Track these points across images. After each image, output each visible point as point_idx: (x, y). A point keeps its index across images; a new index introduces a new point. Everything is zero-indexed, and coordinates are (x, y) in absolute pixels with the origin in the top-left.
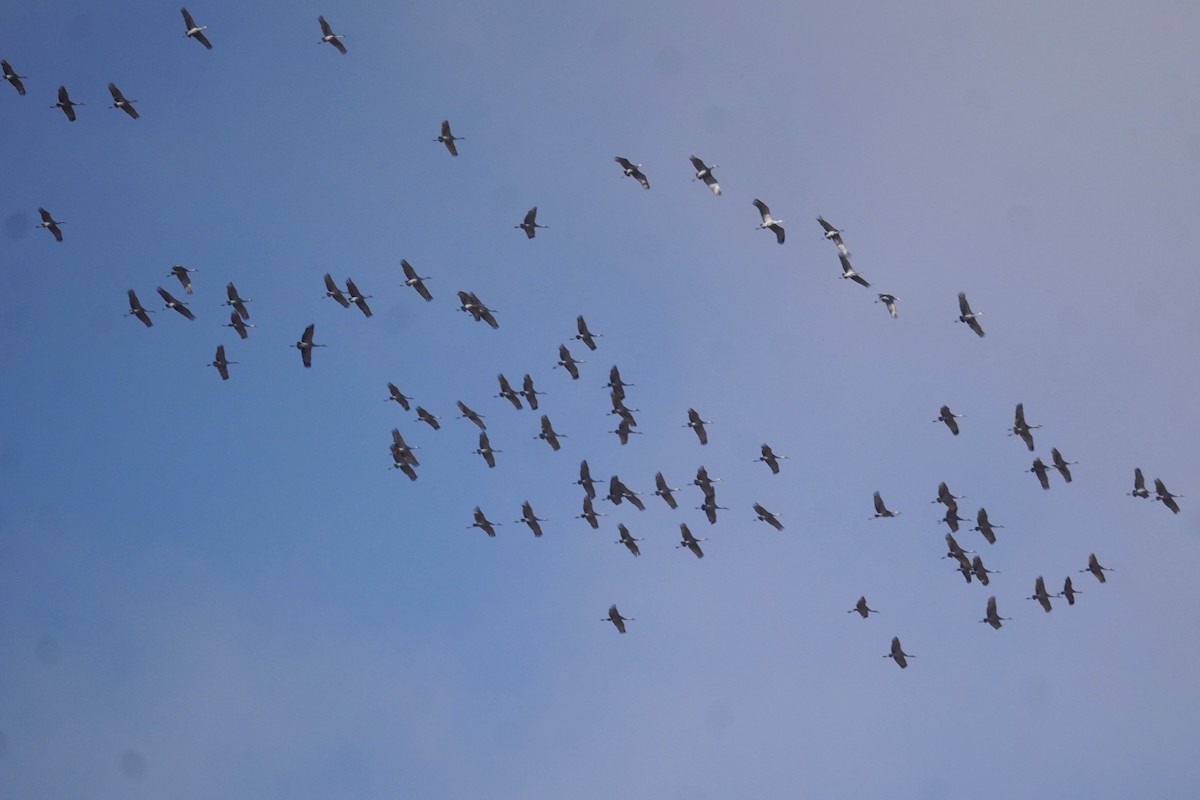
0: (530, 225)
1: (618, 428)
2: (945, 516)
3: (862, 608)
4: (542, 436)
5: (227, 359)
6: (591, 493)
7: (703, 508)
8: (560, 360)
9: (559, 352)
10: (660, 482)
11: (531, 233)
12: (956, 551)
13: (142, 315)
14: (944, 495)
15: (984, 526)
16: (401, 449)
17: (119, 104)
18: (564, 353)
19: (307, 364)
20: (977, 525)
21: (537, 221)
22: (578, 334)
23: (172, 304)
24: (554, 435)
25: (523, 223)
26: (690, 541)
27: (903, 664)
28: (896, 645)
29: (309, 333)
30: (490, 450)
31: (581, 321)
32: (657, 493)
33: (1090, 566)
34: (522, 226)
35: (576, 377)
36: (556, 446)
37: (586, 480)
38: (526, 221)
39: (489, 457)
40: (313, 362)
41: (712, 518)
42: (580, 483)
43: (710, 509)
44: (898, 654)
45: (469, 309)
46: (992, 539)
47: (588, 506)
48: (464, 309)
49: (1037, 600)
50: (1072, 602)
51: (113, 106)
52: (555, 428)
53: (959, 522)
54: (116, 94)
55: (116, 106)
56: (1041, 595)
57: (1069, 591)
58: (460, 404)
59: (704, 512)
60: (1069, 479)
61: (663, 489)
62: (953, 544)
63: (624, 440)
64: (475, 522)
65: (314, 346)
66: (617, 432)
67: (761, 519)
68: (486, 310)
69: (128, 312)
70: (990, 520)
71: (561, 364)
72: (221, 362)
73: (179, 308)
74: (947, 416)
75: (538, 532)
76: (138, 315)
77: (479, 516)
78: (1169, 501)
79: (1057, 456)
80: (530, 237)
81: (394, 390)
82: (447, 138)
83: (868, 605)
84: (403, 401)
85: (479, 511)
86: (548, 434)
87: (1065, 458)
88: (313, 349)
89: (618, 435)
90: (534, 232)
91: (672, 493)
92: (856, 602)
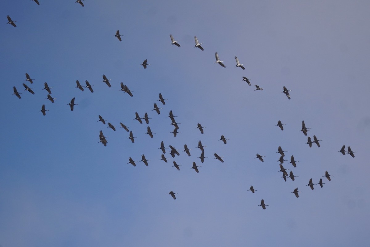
0: (145, 64)
1: (173, 131)
2: (279, 159)
3: (252, 189)
4: (147, 133)
5: (45, 109)
6: (164, 152)
7: (200, 158)
8: (154, 108)
9: (154, 105)
10: (186, 147)
11: (145, 67)
12: (283, 170)
13: (17, 94)
14: (280, 151)
15: (293, 162)
16: (102, 137)
17: (10, 22)
18: (155, 106)
19: (72, 110)
20: (291, 161)
21: (147, 63)
22: (160, 99)
23: (27, 89)
24: (151, 133)
25: (143, 63)
26: (195, 167)
27: (264, 208)
28: (263, 202)
29: (73, 100)
30: (133, 137)
31: (160, 95)
32: (185, 151)
33: (326, 175)
34: (142, 65)
35: (159, 113)
36: (152, 137)
37: (163, 148)
38: (144, 63)
39: (132, 139)
40: (74, 109)
41: (203, 161)
42: (160, 148)
43: (202, 158)
44: (263, 205)
45: (124, 90)
46: (295, 166)
47: (163, 156)
48: (122, 90)
49: (309, 186)
50: (322, 187)
51: (8, 23)
52: (152, 131)
53: (284, 161)
54: (9, 19)
55: (9, 23)
56: (311, 184)
57: (321, 183)
58: (121, 123)
59: (200, 159)
60: (319, 146)
61: (187, 150)
62: (282, 167)
63: (175, 135)
64: (130, 162)
65: (75, 105)
66: (173, 132)
67: (216, 158)
68: (130, 91)
69: (13, 94)
70: (295, 160)
71: (154, 109)
72: (43, 111)
73: (30, 90)
74: (280, 124)
75: (147, 164)
76: (16, 95)
77: (131, 160)
78: (351, 154)
79: (315, 138)
80: (145, 68)
81: (100, 117)
82: (118, 35)
83: (254, 188)
84: (103, 121)
85: (131, 158)
86: (150, 133)
87: (318, 139)
88: (74, 105)
89: (173, 134)
90: (146, 67)
91: (189, 151)
92: (250, 187)
